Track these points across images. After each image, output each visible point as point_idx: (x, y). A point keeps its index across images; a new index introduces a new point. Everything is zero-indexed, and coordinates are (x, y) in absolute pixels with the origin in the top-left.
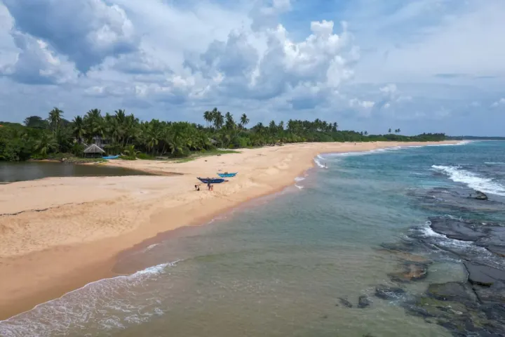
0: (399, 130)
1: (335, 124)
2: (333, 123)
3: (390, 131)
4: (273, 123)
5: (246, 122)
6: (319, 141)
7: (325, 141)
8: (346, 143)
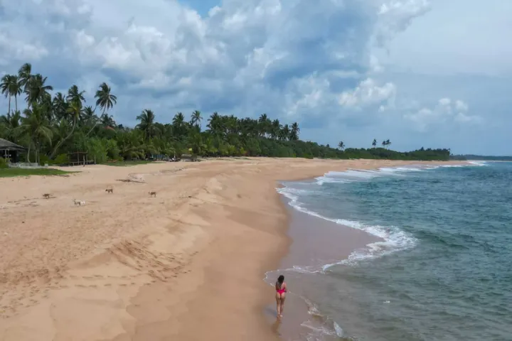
0: (388, 142)
1: (295, 125)
2: (290, 125)
3: (374, 144)
4: (180, 117)
5: (110, 104)
6: (270, 155)
7: (280, 155)
8: (315, 159)
